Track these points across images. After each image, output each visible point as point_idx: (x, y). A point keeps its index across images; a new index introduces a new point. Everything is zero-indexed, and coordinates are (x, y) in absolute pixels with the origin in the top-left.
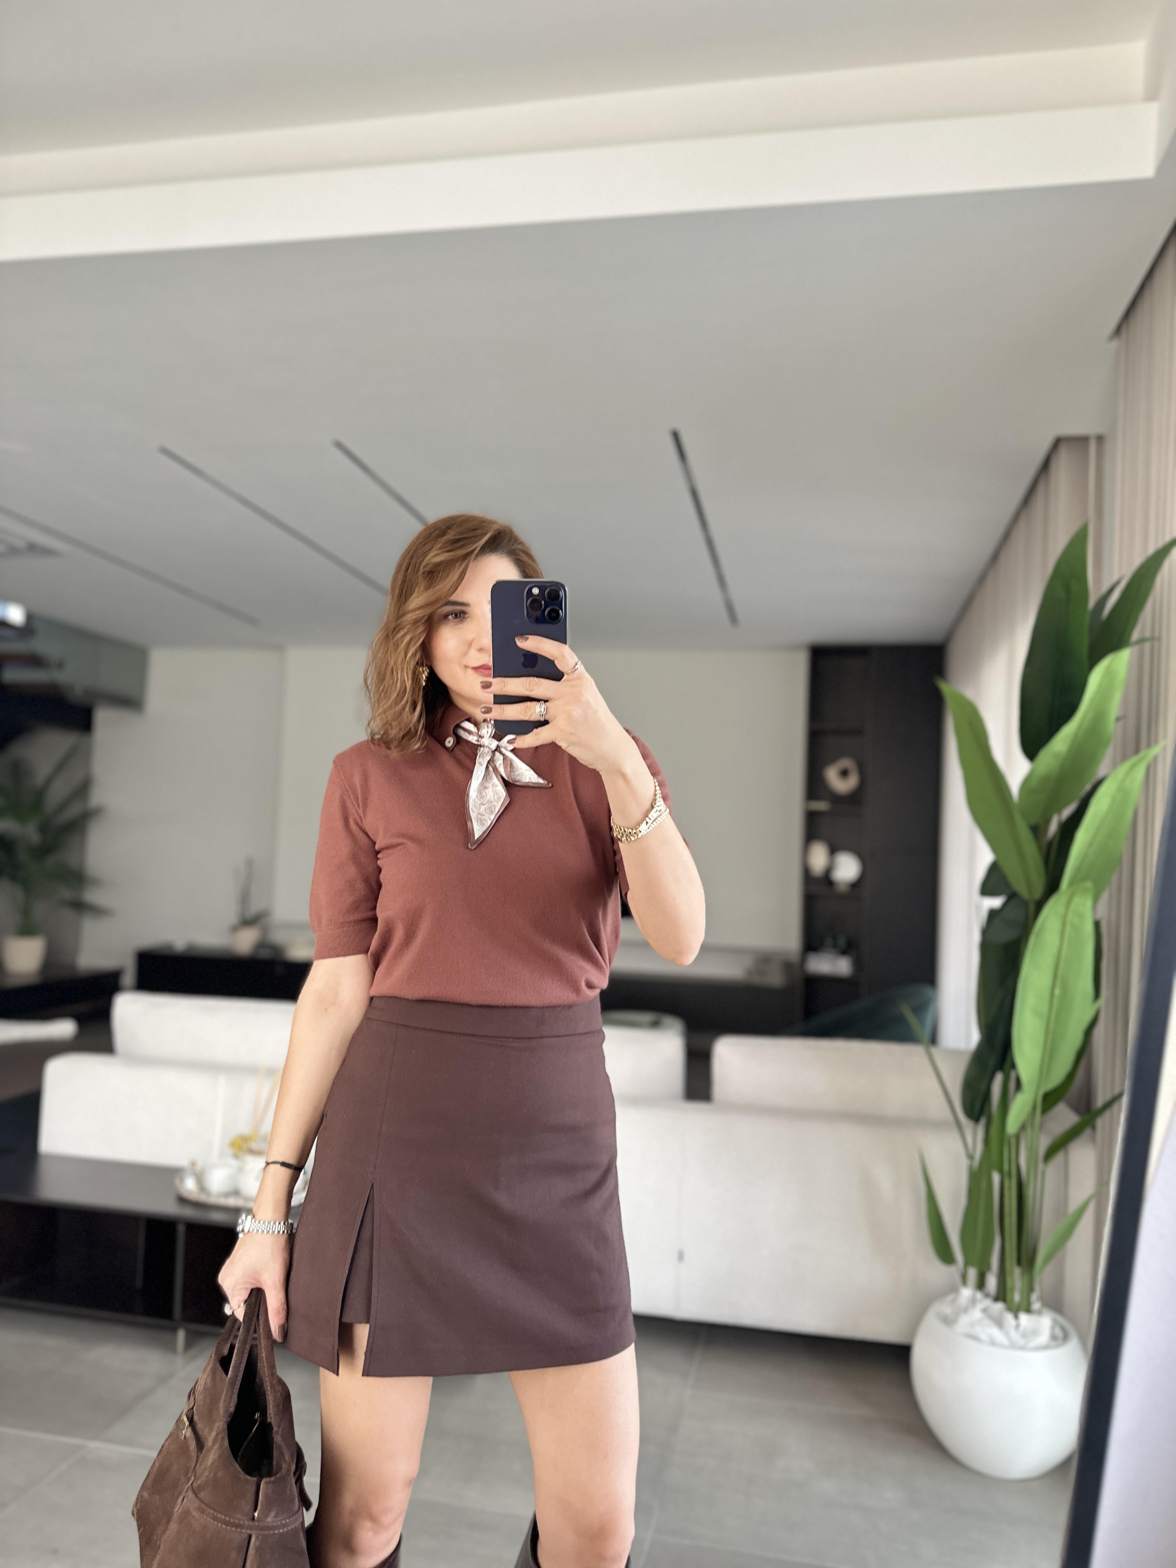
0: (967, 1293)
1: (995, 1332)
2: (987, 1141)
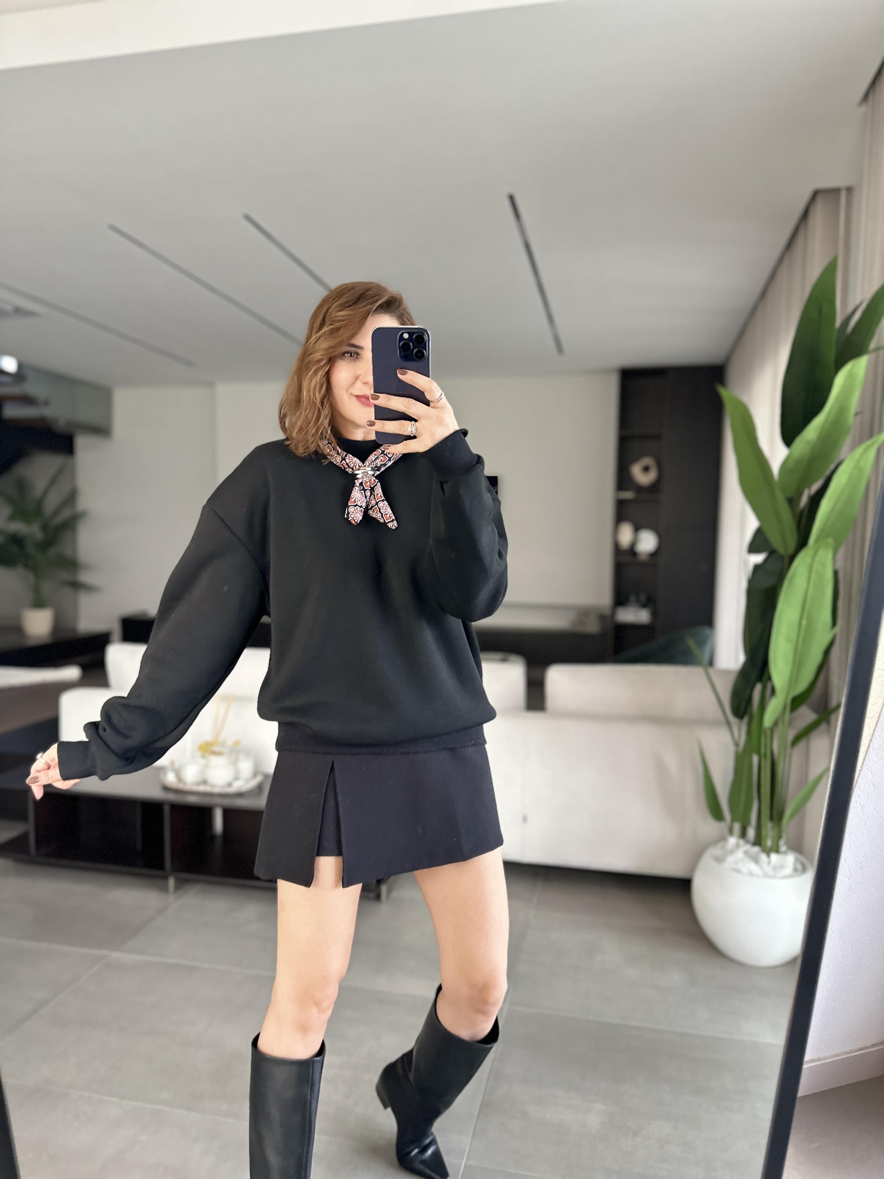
0: (732, 841)
1: (753, 867)
2: (749, 733)
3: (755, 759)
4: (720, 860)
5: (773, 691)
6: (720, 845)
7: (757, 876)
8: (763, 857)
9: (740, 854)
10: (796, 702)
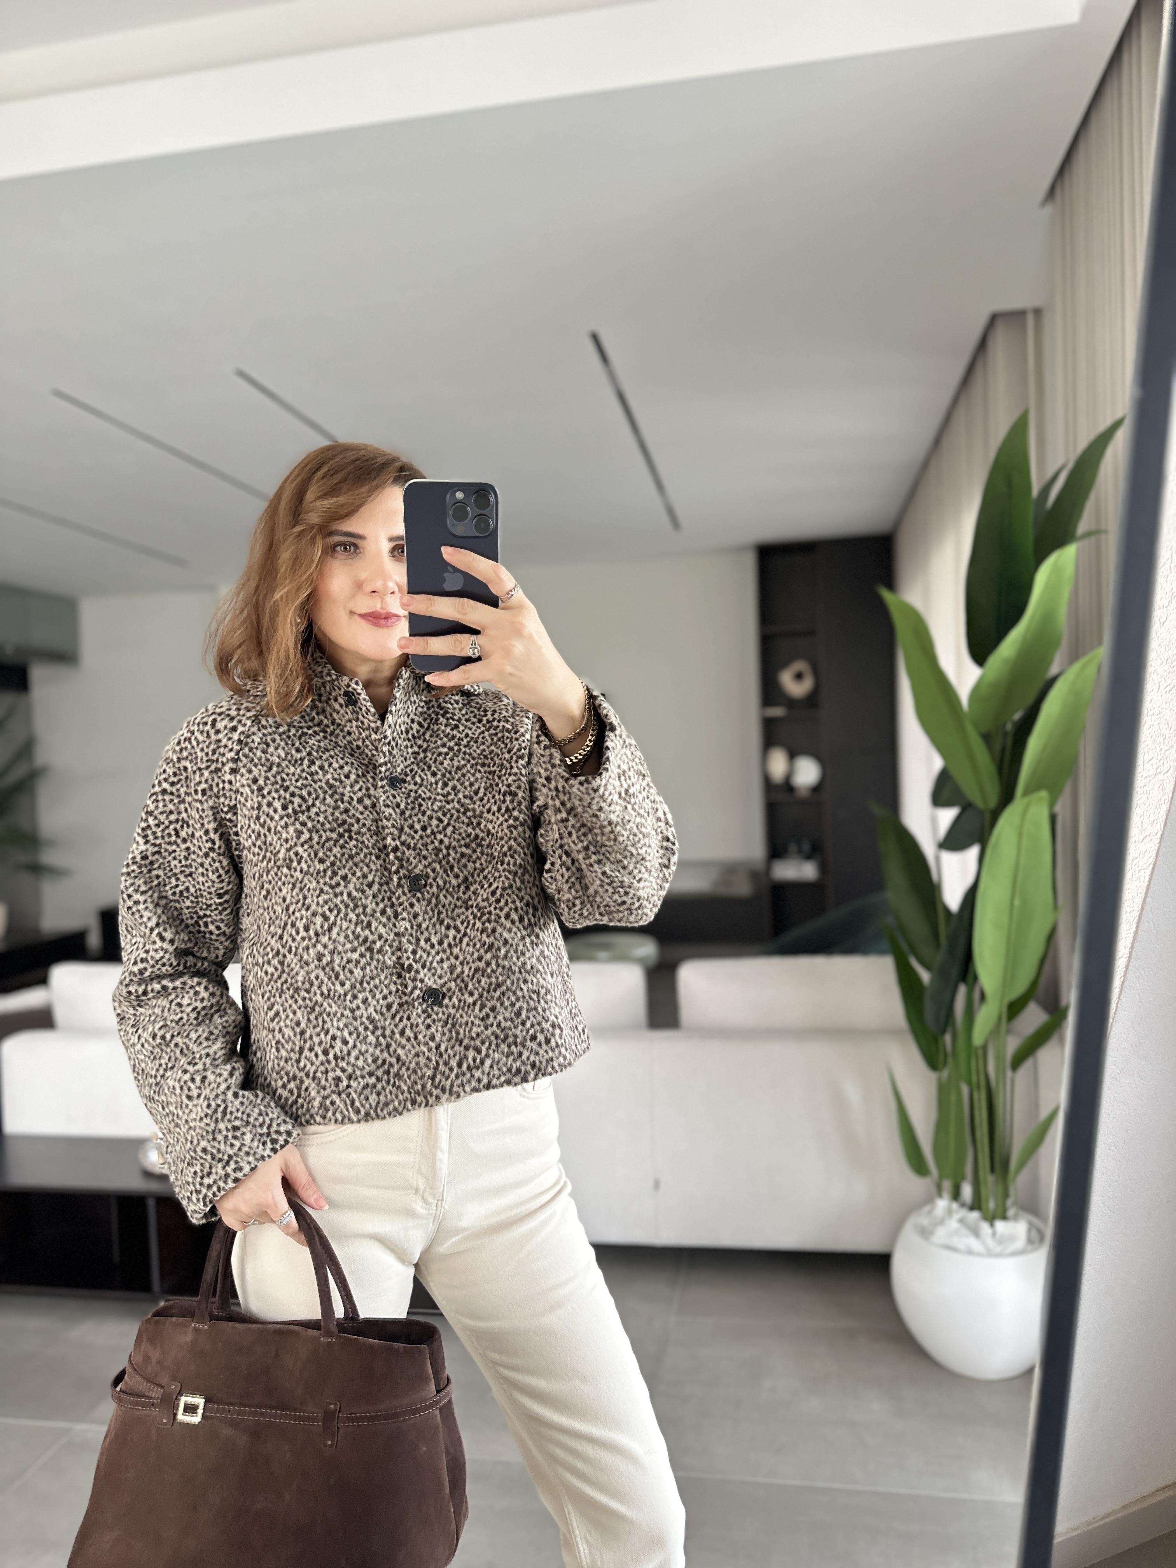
1: (972, 1241)
3: (965, 1090)
4: (925, 1233)
5: (983, 997)
6: (927, 1208)
7: (979, 1255)
8: (985, 1227)
9: (953, 1224)
10: (1014, 1009)
